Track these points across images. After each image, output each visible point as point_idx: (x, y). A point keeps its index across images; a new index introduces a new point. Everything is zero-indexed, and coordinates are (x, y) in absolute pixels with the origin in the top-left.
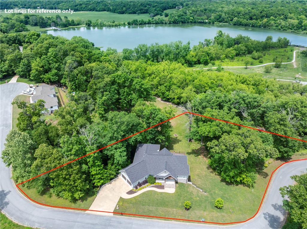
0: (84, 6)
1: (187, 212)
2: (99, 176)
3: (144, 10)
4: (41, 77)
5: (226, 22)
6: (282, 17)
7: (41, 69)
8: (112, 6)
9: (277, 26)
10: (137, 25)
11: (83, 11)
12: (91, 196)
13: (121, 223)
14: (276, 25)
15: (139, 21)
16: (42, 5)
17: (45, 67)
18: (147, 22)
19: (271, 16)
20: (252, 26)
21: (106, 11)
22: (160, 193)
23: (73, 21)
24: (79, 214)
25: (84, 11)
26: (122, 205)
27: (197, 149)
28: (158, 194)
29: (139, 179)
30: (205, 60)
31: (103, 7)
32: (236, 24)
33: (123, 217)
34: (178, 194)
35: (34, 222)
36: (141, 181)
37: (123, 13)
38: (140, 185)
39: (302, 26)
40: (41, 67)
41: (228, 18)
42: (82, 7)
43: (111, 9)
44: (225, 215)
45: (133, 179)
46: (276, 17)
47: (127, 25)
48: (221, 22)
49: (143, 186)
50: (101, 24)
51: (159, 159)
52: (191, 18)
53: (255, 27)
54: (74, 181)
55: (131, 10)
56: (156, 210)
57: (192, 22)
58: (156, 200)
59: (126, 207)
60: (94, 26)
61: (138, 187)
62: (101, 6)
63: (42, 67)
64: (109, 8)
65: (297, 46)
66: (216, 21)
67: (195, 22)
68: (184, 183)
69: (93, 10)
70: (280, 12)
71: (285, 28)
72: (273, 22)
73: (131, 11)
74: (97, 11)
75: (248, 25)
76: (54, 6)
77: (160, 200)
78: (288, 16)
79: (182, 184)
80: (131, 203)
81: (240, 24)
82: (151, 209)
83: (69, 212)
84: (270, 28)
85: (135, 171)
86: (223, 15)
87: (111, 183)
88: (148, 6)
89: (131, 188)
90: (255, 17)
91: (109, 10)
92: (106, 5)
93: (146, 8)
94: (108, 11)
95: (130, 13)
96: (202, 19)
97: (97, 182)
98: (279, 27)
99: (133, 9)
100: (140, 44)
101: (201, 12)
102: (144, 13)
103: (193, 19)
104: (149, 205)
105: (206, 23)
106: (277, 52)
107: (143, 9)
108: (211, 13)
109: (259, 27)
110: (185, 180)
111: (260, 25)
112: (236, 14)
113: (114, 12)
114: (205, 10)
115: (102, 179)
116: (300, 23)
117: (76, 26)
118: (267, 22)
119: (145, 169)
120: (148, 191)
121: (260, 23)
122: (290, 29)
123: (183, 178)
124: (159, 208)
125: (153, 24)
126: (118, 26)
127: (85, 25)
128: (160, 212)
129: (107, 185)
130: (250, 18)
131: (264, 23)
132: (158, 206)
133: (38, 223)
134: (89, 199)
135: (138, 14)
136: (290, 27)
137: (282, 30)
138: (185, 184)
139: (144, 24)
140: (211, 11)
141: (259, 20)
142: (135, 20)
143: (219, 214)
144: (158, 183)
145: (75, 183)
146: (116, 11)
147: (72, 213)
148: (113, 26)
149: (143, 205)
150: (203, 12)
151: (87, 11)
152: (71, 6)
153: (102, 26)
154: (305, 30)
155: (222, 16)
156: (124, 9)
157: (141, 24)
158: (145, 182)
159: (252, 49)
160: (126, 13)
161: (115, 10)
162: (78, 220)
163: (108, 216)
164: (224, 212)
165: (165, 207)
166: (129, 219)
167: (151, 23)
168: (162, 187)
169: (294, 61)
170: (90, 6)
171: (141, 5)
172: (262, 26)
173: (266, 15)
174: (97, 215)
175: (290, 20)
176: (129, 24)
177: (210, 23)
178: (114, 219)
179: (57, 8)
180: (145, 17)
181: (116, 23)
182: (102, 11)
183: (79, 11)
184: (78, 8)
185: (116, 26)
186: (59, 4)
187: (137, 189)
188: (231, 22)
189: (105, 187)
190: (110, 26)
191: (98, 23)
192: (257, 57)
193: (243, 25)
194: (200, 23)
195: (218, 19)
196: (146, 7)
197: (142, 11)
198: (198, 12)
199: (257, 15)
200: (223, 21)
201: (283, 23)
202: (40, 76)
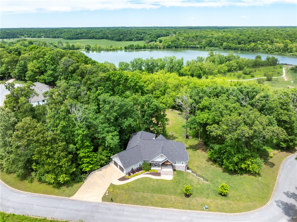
0: (84, 35)
1: (187, 199)
2: (88, 160)
3: (140, 37)
4: (37, 78)
5: (216, 47)
6: (268, 41)
7: (37, 70)
8: (110, 34)
9: (264, 50)
10: (133, 49)
11: (83, 39)
12: (78, 182)
13: (110, 210)
14: (263, 48)
15: (135, 46)
16: (46, 35)
17: (41, 69)
18: (142, 47)
19: (258, 41)
20: (241, 50)
21: (104, 39)
22: (156, 179)
23: (73, 46)
24: (62, 200)
25: (85, 39)
26: (113, 191)
27: (194, 144)
28: (153, 181)
29: (132, 164)
30: (198, 74)
31: (102, 35)
32: (226, 48)
33: (113, 203)
34: (176, 182)
35: (8, 207)
36: (135, 167)
37: (120, 40)
38: (133, 171)
39: (288, 49)
40: (37, 69)
41: (218, 43)
42: (82, 36)
43: (110, 37)
44: (232, 203)
45: (126, 163)
46: (262, 42)
47: (124, 49)
48: (211, 47)
49: (137, 173)
50: (99, 48)
51: (154, 143)
52: (183, 43)
53: (244, 50)
54: (59, 160)
55: (128, 37)
56: (152, 197)
57: (185, 47)
58: (151, 186)
59: (117, 193)
60: (93, 50)
61: (132, 174)
62: (100, 34)
63: (39, 68)
64: (108, 36)
65: (286, 64)
66: (207, 46)
67: (187, 47)
68: (182, 171)
69: (93, 38)
70: (266, 37)
71: (271, 51)
72: (260, 46)
73: (128, 38)
74: (96, 39)
75: (237, 49)
76: (57, 35)
77: (156, 186)
78: (274, 40)
79: (181, 171)
80: (122, 189)
81: (230, 48)
82: (146, 196)
83: (51, 198)
84: (257, 51)
85: (128, 156)
86: (213, 40)
87: (101, 170)
88: (143, 34)
89: (123, 174)
90: (243, 42)
91: (107, 38)
92: (104, 34)
93: (142, 36)
94: (106, 39)
95: (127, 40)
96: (194, 44)
97: (85, 167)
98: (267, 50)
99: (129, 37)
100: (136, 58)
101: (193, 39)
102: (140, 40)
103: (185, 44)
104: (143, 192)
105: (197, 48)
106: (267, 69)
107: (139, 37)
108: (202, 39)
109: (248, 51)
110: (183, 167)
111: (248, 49)
112: (226, 40)
113: (112, 40)
114: (197, 36)
115: (91, 164)
116: (286, 46)
117: (76, 50)
118: (255, 46)
119: (140, 155)
120: (142, 178)
121: (248, 46)
122: (277, 51)
123: (181, 165)
124: (155, 194)
125: (148, 48)
126: (115, 50)
127: (84, 49)
128: (157, 199)
129: (97, 172)
130: (238, 43)
131: (252, 47)
132: (154, 193)
133: (13, 208)
134: (76, 185)
135: (135, 41)
136: (277, 50)
137: (269, 52)
138: (184, 172)
139: (140, 48)
140: (202, 37)
141: (247, 45)
142: (131, 45)
143: (224, 201)
144: (154, 170)
145: (59, 162)
146: (114, 39)
147: (54, 198)
148: (110, 50)
149: (137, 192)
150: (194, 38)
151: (87, 39)
152: (73, 35)
153: (100, 50)
154: (291, 52)
155: (212, 42)
156: (122, 37)
157: (137, 48)
158: (139, 169)
159: (243, 65)
160: (123, 41)
161: (113, 38)
162: (61, 206)
163: (96, 203)
164: (229, 200)
165: (161, 193)
166: (120, 205)
167: (146, 48)
168: (159, 174)
169: (284, 75)
170: (90, 35)
171: (137, 33)
172: (250, 50)
173: (253, 40)
174: (83, 202)
175: (276, 44)
176: (126, 48)
177: (201, 48)
178: (103, 206)
179: (60, 37)
180: (141, 43)
181: (114, 47)
182: (100, 39)
183: (80, 39)
184: (79, 36)
185: (113, 50)
186: (62, 33)
187: (130, 176)
188: (221, 46)
189: (94, 174)
190: (108, 50)
191: (96, 48)
192: (248, 72)
193: (232, 49)
194: (192, 47)
195: (208, 44)
196: (141, 35)
197: (138, 39)
198: (190, 39)
199: (245, 40)
200: (214, 46)
201: (270, 47)
202: (35, 77)
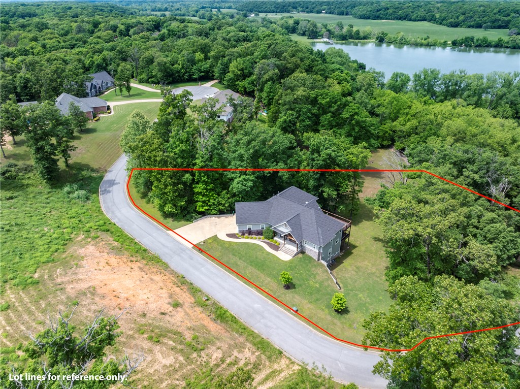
0: (391, 12)
1: (283, 291)
3: (502, 22)
7: (239, 72)
8: (441, 13)
10: (471, 46)
11: (387, 19)
12: (188, 220)
13: (192, 259)
15: (477, 40)
18: (493, 43)
21: (426, 21)
22: (268, 252)
23: (358, 32)
24: (159, 229)
25: (389, 19)
26: (210, 243)
28: (263, 253)
29: (250, 222)
31: (424, 14)
33: (200, 254)
34: (290, 265)
36: (254, 228)
37: (456, 25)
38: (250, 232)
40: (240, 70)
42: (387, 13)
43: (437, 17)
44: (338, 324)
45: (241, 218)
47: (451, 45)
49: (254, 236)
50: (401, 39)
51: (291, 207)
55: (475, 20)
56: (244, 268)
58: (255, 257)
59: (212, 247)
60: (389, 43)
61: (246, 235)
62: (421, 13)
64: (434, 15)
69: (405, 19)
73: (473, 23)
74: (410, 20)
76: (345, 10)
77: (260, 260)
79: (311, 258)
80: (221, 246)
82: (239, 263)
83: (152, 224)
85: (248, 210)
87: (219, 218)
88: (513, 14)
89: (236, 230)
91: (432, 19)
92: (429, 11)
93: (507, 19)
94: (430, 21)
95: (470, 27)
99: (478, 19)
102: (500, 27)
104: (240, 259)
107: (500, 20)
110: (315, 252)
113: (441, 24)
115: (207, 205)
117: (360, 41)
119: (266, 215)
120: (254, 244)
123: (313, 249)
124: (250, 267)
125: (507, 47)
126: (431, 46)
127: (374, 40)
128: (247, 273)
129: (214, 218)
132: (251, 265)
134: (183, 222)
135: (486, 28)
139: (487, 46)
142: (468, 37)
144: (276, 242)
146: (444, 22)
147: (154, 226)
148: (421, 45)
149: (234, 255)
151: (394, 20)
152: (371, 11)
153: (402, 44)
156: (462, 18)
157: (479, 46)
158: (259, 233)
160: (461, 26)
161: (443, 20)
162: (154, 234)
163: (186, 247)
164: (339, 319)
165: (259, 270)
166: (204, 260)
167: (501, 46)
168: (276, 248)
170: (401, 12)
171: (499, 12)
176: (454, 44)
178: (189, 252)
179: (350, 13)
180: (493, 35)
181: (430, 40)
182: (418, 20)
183: (381, 18)
184: (381, 14)
185: (428, 45)
186: (354, 7)
187: (243, 236)
189: (209, 218)
190: (417, 45)
191: (397, 38)
196: (509, 15)
197: (496, 24)
